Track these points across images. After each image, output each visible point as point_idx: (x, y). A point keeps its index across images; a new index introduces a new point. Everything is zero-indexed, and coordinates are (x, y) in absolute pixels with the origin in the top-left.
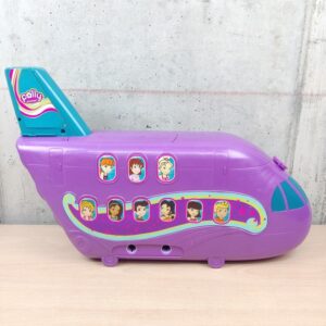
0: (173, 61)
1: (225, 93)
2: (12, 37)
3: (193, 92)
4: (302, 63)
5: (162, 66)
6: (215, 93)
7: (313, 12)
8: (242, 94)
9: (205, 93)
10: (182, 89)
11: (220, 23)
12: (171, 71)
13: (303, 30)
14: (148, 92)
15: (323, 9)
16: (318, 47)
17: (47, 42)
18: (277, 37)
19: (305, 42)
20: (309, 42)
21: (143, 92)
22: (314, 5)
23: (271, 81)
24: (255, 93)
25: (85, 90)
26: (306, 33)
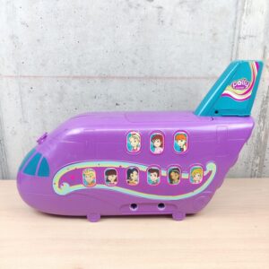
0: (136, 54)
1: (176, 78)
2: (12, 37)
3: (151, 78)
4: (234, 53)
5: (127, 57)
6: (168, 78)
7: (242, 15)
8: (189, 78)
9: (160, 78)
10: (142, 75)
11: (171, 24)
12: (134, 62)
13: (235, 28)
14: (117, 78)
15: (250, 12)
16: (247, 41)
17: (38, 40)
18: (215, 34)
19: (236, 38)
20: (239, 38)
21: (113, 78)
22: (243, 10)
23: (210, 69)
24: (199, 78)
25: (68, 77)
26: (237, 31)
